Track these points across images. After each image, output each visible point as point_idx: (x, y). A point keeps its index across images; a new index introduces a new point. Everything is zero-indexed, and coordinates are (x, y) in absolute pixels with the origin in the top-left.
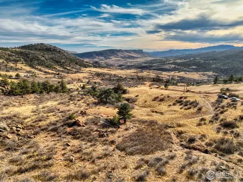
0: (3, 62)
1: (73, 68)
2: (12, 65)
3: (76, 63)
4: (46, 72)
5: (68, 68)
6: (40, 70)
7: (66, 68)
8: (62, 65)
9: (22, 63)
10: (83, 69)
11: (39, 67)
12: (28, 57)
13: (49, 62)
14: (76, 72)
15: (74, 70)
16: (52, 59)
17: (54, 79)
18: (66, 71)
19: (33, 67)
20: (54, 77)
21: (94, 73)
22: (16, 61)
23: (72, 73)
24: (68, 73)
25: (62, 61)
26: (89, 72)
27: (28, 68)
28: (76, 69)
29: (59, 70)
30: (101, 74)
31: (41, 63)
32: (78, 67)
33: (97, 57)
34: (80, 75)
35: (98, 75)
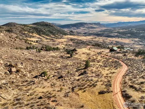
0: (27, 33)
1: (59, 36)
2: (31, 34)
3: (61, 33)
4: (46, 38)
5: (57, 36)
6: (44, 37)
7: (56, 36)
8: (53, 34)
9: (35, 33)
10: (64, 36)
11: (43, 35)
12: (38, 30)
13: (47, 33)
14: (61, 38)
15: (60, 37)
16: (49, 31)
17: (51, 42)
18: (56, 37)
19: (40, 36)
20: (51, 41)
21: (70, 39)
22: (32, 32)
23: (59, 39)
24: (57, 39)
25: (54, 32)
26: (67, 38)
27: (38, 36)
28: (61, 36)
29: (52, 37)
30: (73, 39)
31: (44, 33)
32: (62, 35)
33: (72, 28)
34: (63, 40)
35: (72, 40)
